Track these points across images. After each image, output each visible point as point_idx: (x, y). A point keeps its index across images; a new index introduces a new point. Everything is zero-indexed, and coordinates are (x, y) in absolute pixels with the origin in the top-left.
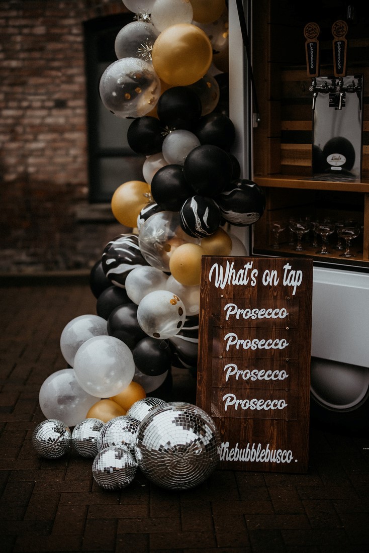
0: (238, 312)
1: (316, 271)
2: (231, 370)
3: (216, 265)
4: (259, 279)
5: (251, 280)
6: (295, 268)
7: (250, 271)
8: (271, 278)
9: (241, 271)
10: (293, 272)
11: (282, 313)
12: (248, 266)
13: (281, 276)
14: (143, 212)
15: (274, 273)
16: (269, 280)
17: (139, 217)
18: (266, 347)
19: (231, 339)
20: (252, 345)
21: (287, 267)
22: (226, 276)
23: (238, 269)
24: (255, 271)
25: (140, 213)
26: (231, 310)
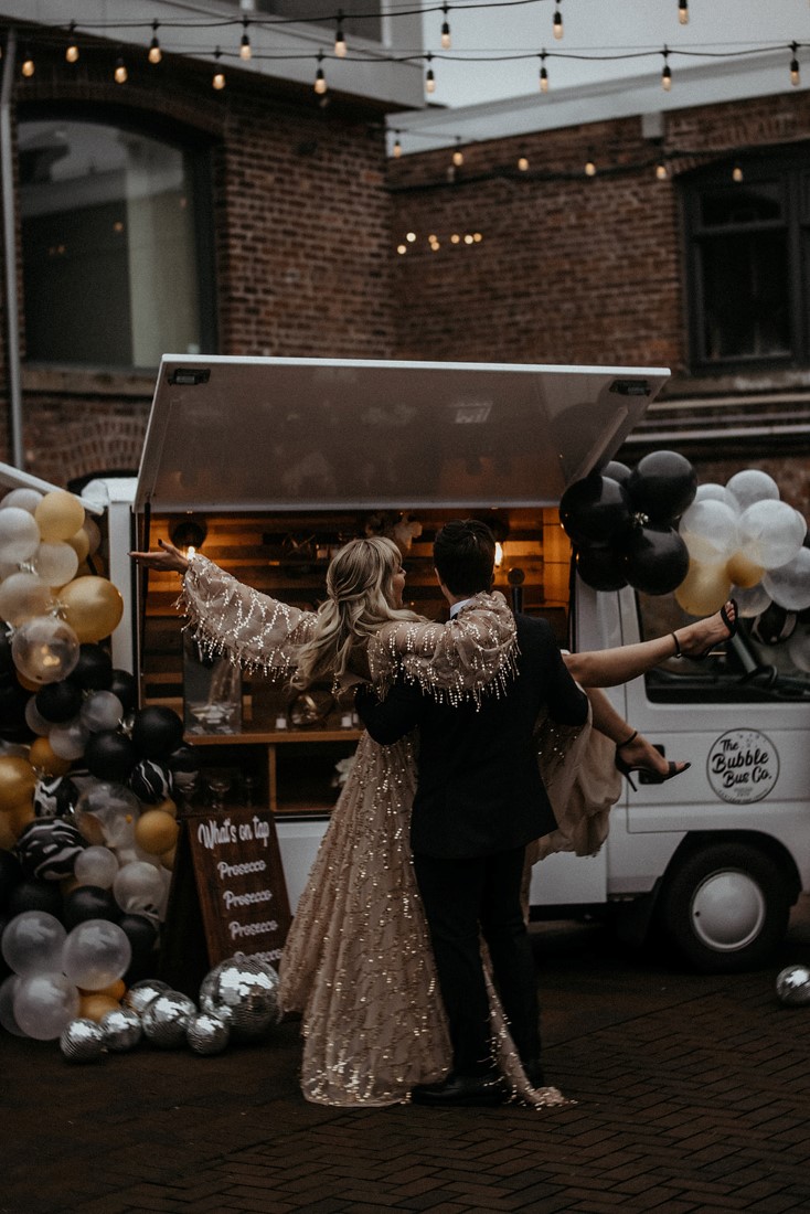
0: (229, 869)
1: (278, 826)
2: (235, 929)
3: (202, 826)
4: (237, 834)
5: (231, 837)
6: (262, 821)
7: (229, 827)
8: (246, 833)
9: (223, 829)
10: (261, 825)
11: (260, 866)
12: (227, 823)
13: (252, 830)
14: (50, 789)
15: (247, 827)
16: (245, 834)
17: (44, 796)
18: (257, 900)
19: (229, 898)
20: (246, 900)
21: (256, 820)
22: (213, 835)
23: (220, 826)
24: (233, 827)
25: (42, 791)
26: (224, 869)
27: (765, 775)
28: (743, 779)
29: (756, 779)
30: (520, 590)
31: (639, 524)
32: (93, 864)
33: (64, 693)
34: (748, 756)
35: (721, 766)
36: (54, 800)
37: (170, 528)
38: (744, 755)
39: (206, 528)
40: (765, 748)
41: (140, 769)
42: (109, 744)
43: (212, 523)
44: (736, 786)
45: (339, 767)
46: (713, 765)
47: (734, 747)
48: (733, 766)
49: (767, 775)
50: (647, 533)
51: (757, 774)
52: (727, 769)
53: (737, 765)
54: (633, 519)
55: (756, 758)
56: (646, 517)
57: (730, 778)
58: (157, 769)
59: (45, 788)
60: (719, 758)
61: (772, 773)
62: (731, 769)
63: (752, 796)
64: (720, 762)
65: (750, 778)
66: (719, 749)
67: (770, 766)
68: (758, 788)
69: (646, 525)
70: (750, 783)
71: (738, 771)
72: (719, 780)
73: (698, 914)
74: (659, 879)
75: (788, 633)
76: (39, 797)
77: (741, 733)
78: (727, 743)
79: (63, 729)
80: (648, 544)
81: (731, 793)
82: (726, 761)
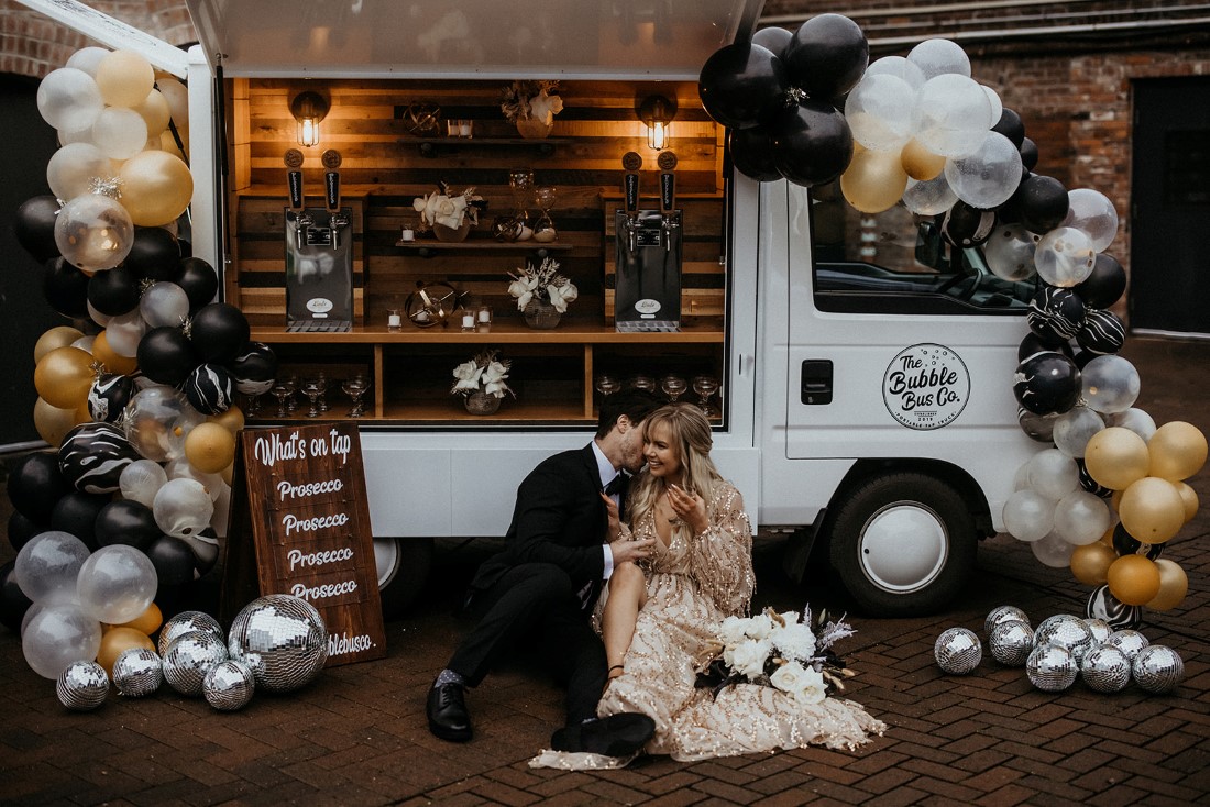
0: (292, 489)
1: (363, 436)
2: (295, 557)
3: (260, 440)
4: (307, 449)
5: (299, 452)
6: (342, 434)
7: (297, 442)
8: (319, 447)
9: (288, 444)
10: (340, 438)
11: (334, 485)
12: (294, 437)
13: (329, 444)
14: (102, 389)
15: (322, 441)
16: (318, 450)
17: (96, 396)
18: (327, 525)
19: (290, 522)
20: (312, 525)
21: (334, 433)
22: (273, 451)
23: (283, 441)
24: (303, 441)
25: (96, 391)
26: (285, 489)
27: (952, 398)
28: (926, 401)
29: (942, 401)
30: (671, 176)
31: (793, 101)
32: (137, 479)
33: (116, 283)
34: (932, 375)
35: (900, 386)
36: (105, 401)
37: (289, 96)
38: (928, 373)
39: (330, 98)
40: (953, 366)
41: (195, 374)
42: (162, 343)
43: (336, 92)
44: (916, 408)
45: (456, 373)
46: (891, 384)
47: (916, 366)
48: (915, 386)
49: (954, 397)
50: (803, 112)
51: (943, 396)
52: (907, 390)
53: (920, 385)
54: (786, 96)
55: (942, 378)
56: (804, 93)
57: (909, 400)
58: (213, 376)
59: (98, 387)
60: (898, 377)
61: (962, 395)
62: (913, 390)
63: (936, 420)
64: (898, 381)
65: (934, 400)
66: (898, 366)
67: (959, 388)
68: (943, 412)
69: (804, 102)
70: (935, 406)
71: (919, 392)
72: (897, 402)
73: (867, 551)
74: (822, 510)
75: (984, 236)
76: (93, 397)
77: (925, 348)
78: (909, 361)
79: (118, 323)
80: (803, 125)
81: (911, 417)
82: (906, 380)
